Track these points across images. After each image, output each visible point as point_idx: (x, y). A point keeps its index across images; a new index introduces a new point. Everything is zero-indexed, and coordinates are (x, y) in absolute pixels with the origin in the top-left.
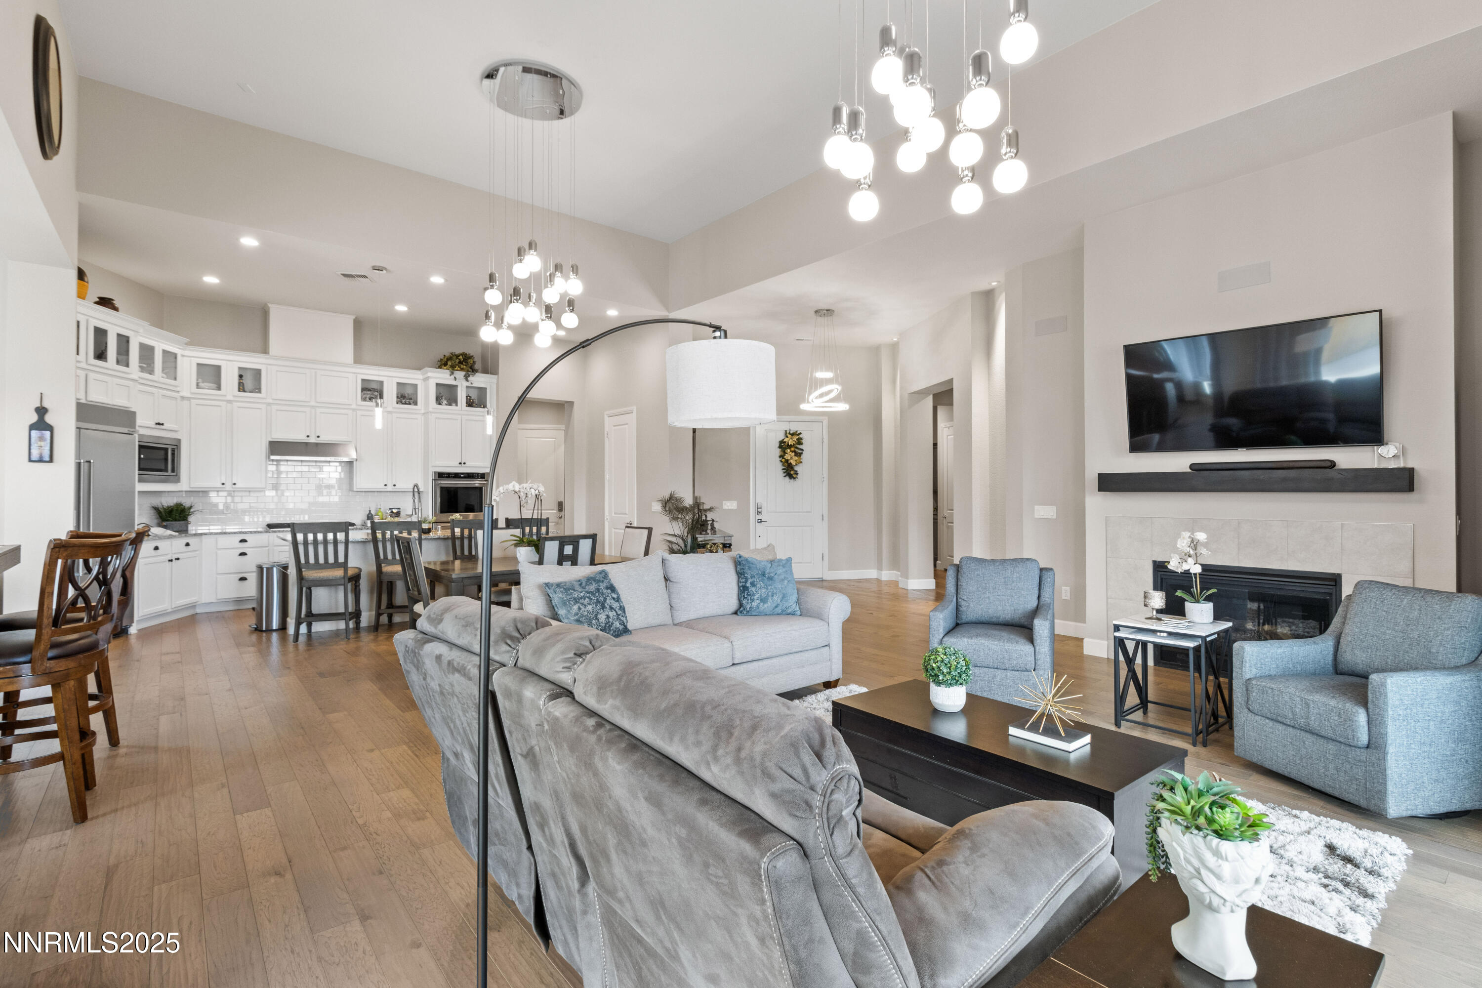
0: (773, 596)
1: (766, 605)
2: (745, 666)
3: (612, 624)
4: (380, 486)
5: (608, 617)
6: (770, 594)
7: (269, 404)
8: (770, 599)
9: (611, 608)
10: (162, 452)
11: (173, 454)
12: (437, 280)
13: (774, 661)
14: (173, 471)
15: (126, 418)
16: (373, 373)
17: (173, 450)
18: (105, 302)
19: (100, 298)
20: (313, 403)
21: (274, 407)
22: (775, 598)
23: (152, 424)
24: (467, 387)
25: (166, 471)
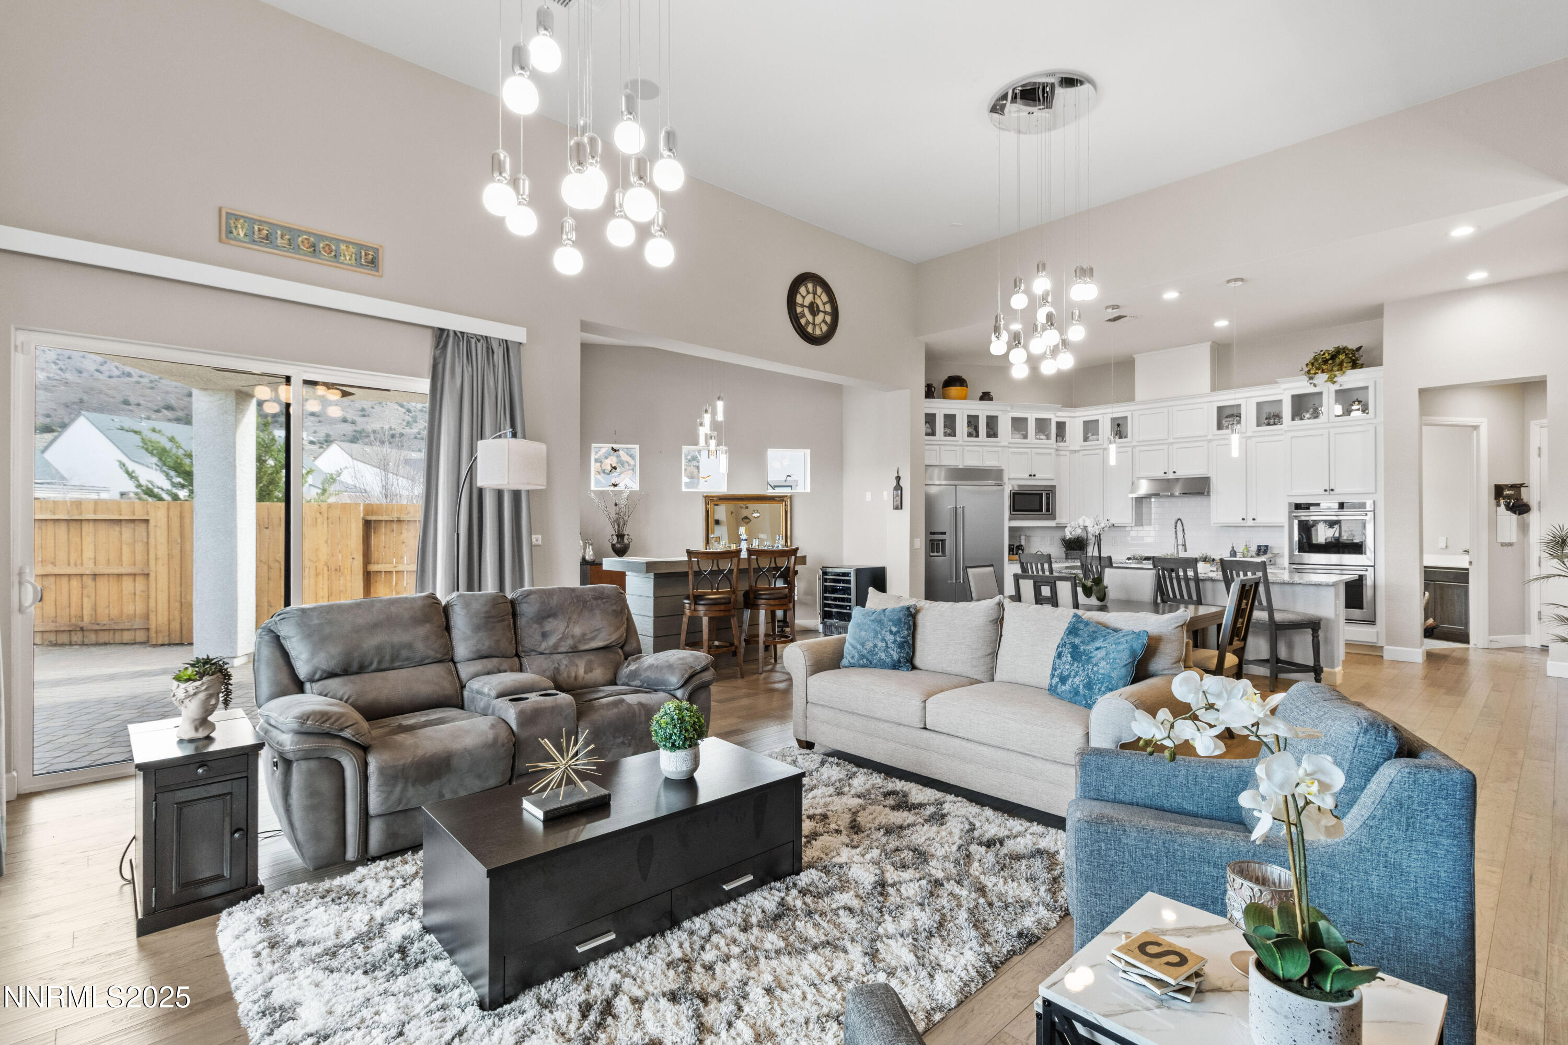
0: (1075, 677)
1: (1064, 687)
2: (943, 737)
3: (877, 653)
4: (1238, 521)
5: (875, 646)
6: (1073, 673)
7: (1134, 447)
8: (1070, 680)
9: (883, 640)
10: (1038, 497)
11: (1048, 498)
12: (1171, 295)
13: (970, 745)
14: (1048, 510)
15: (993, 475)
16: (1227, 398)
17: (1048, 494)
18: (986, 396)
19: (984, 393)
20: (1171, 440)
21: (1138, 449)
22: (1077, 680)
23: (1027, 476)
24: (1337, 392)
25: (1041, 510)
